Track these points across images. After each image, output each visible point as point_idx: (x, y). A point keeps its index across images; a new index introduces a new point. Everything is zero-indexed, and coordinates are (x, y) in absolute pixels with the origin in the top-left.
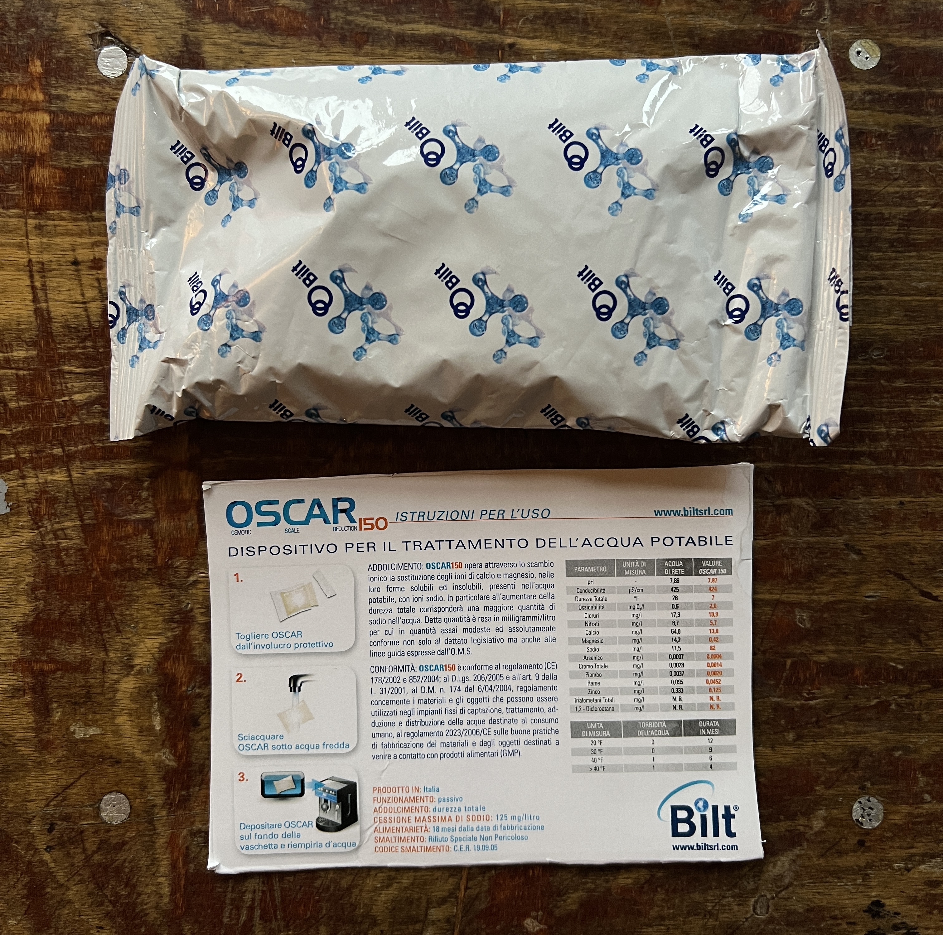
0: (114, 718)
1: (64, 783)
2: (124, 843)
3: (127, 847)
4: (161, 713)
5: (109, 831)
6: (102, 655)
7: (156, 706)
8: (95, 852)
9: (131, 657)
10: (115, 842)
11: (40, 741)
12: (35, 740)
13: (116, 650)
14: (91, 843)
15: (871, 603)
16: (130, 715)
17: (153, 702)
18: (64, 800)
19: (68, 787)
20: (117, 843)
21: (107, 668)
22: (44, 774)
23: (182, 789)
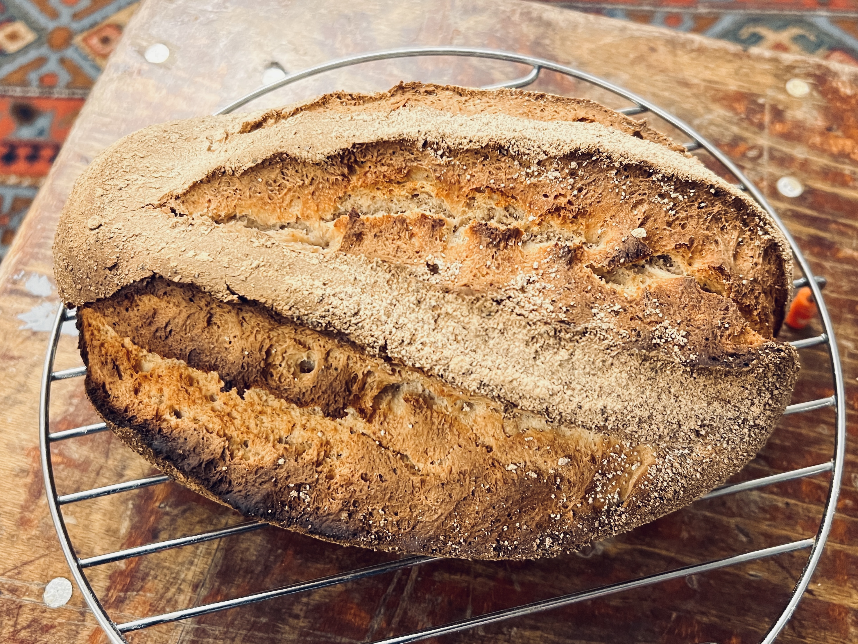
0: (90, 514)
1: (25, 558)
2: (52, 627)
3: (53, 631)
4: (131, 520)
5: (45, 611)
6: (103, 460)
7: (129, 513)
8: (24, 628)
9: (124, 468)
10: (45, 623)
11: (22, 518)
12: (19, 516)
13: (115, 459)
14: (24, 619)
15: (753, 581)
16: (105, 515)
17: (127, 509)
18: (19, 573)
19: (26, 563)
20: (46, 625)
21: (102, 472)
22: (13, 546)
23: (121, 591)
